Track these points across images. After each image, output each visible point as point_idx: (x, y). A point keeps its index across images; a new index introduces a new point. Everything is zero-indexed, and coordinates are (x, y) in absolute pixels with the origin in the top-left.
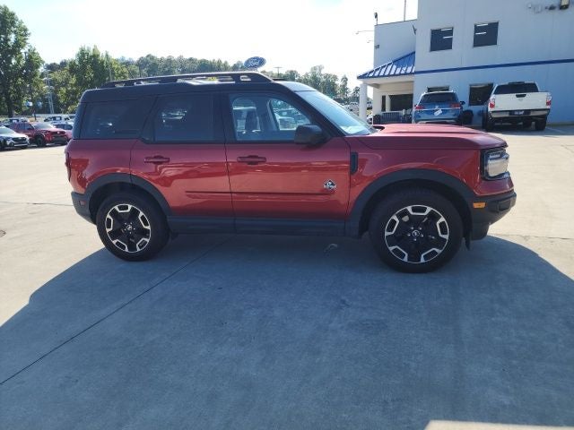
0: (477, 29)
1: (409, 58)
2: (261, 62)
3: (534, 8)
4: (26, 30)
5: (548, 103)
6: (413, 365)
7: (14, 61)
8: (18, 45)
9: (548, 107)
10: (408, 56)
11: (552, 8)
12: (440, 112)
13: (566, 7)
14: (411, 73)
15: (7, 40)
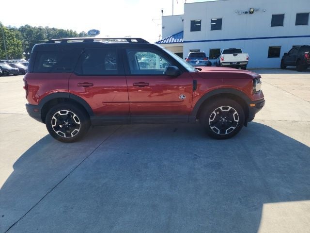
0: (212, 21)
1: (180, 34)
2: (97, 32)
3: (238, 12)
5: (247, 59)
9: (247, 61)
10: (179, 33)
11: (246, 13)
12: (198, 62)
13: (253, 12)
14: (182, 42)
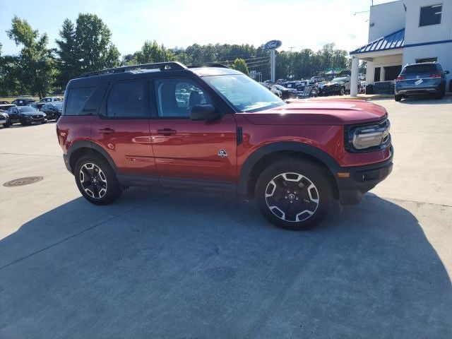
2: (278, 44)
4: (108, 32)
6: (230, 310)
7: (101, 55)
8: (103, 43)
14: (400, 47)
15: (96, 39)
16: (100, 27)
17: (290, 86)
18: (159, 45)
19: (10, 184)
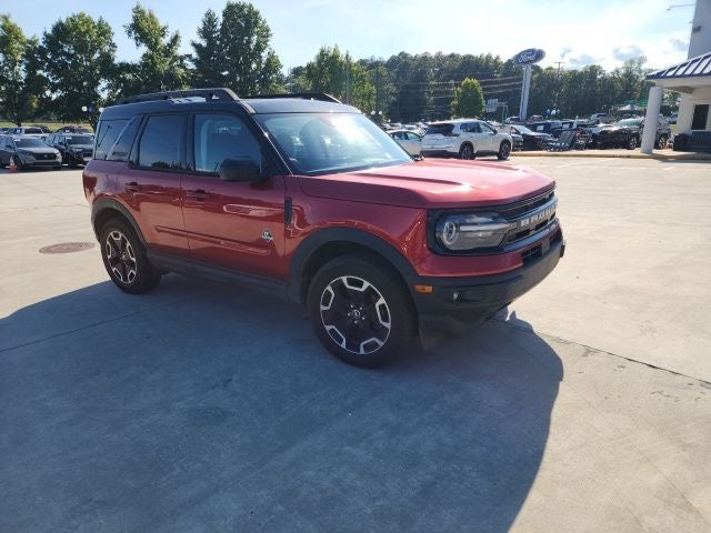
4: (268, 31)
7: (254, 66)
8: (259, 48)
15: (249, 42)
16: (256, 22)
17: (541, 128)
18: (342, 54)
19: (47, 250)
